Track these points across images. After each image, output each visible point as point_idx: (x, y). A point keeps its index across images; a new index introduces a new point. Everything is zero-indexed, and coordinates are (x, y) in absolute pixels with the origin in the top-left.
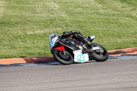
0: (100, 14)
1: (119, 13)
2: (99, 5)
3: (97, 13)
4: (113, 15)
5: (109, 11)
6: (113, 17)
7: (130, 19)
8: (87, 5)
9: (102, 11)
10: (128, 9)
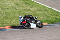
0: (17, 9)
1: (25, 9)
2: (16, 5)
3: (15, 9)
4: (22, 10)
5: (20, 8)
6: (22, 11)
7: (29, 11)
8: (11, 5)
9: (17, 8)
10: (29, 7)
